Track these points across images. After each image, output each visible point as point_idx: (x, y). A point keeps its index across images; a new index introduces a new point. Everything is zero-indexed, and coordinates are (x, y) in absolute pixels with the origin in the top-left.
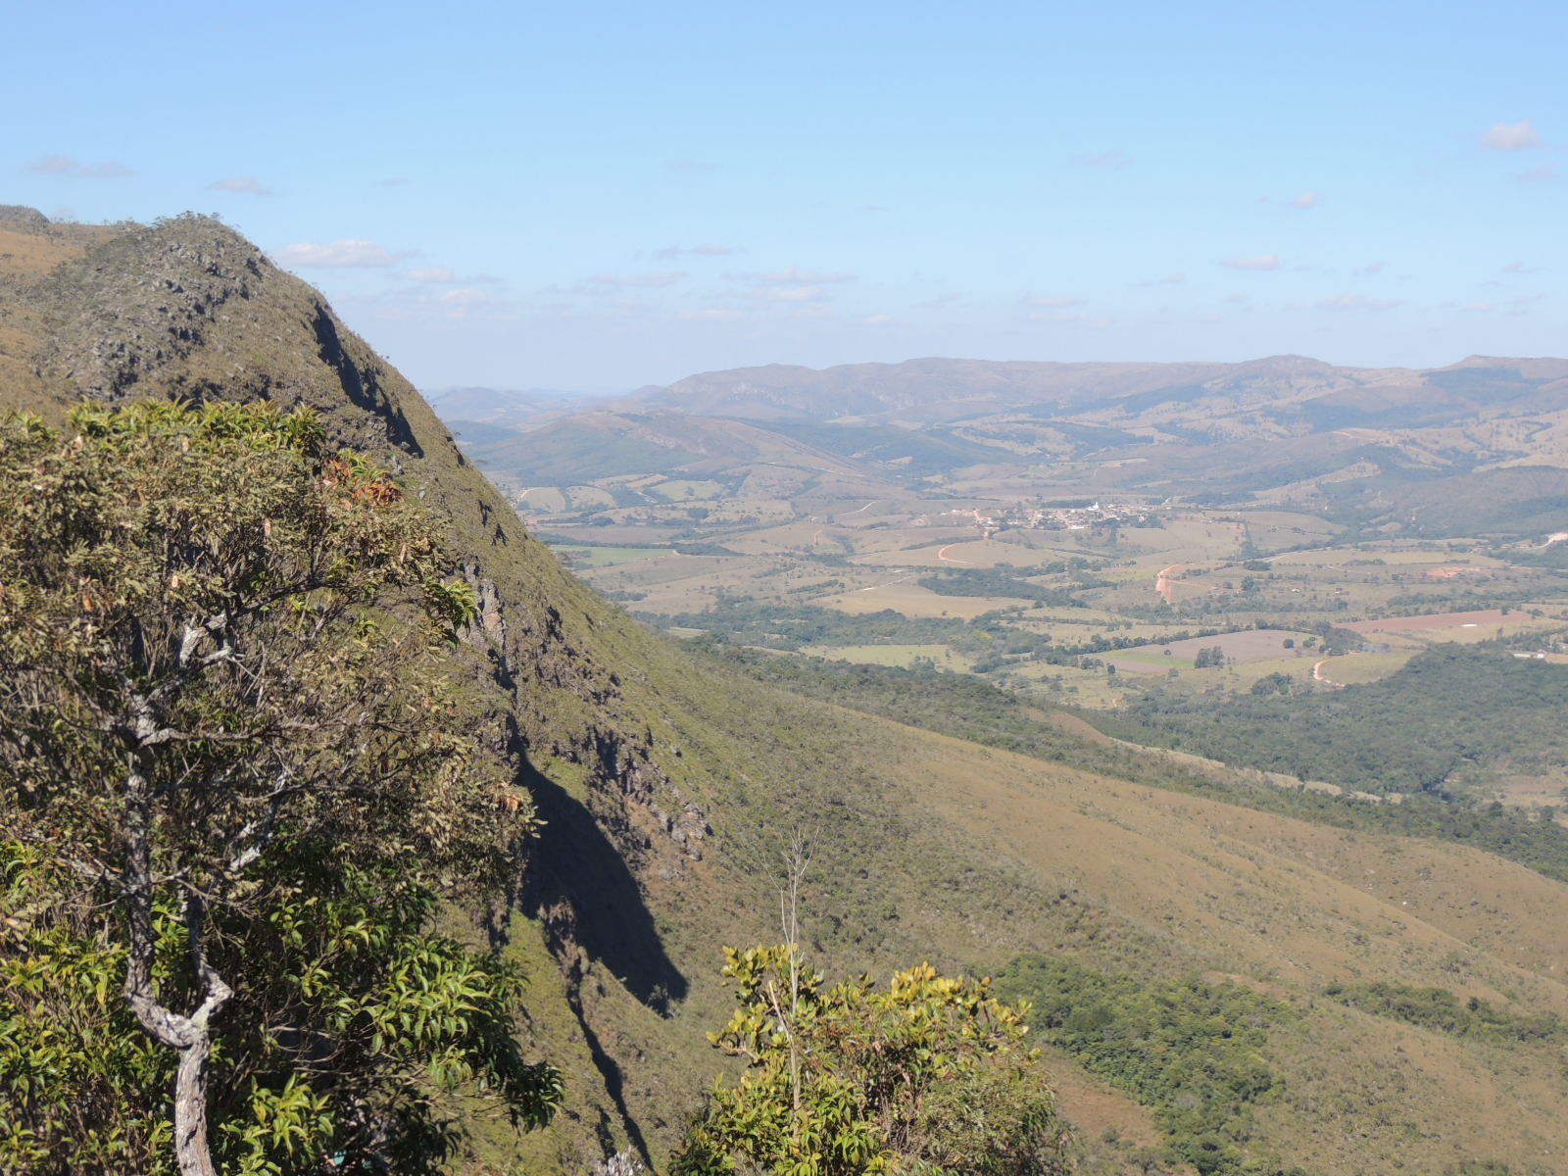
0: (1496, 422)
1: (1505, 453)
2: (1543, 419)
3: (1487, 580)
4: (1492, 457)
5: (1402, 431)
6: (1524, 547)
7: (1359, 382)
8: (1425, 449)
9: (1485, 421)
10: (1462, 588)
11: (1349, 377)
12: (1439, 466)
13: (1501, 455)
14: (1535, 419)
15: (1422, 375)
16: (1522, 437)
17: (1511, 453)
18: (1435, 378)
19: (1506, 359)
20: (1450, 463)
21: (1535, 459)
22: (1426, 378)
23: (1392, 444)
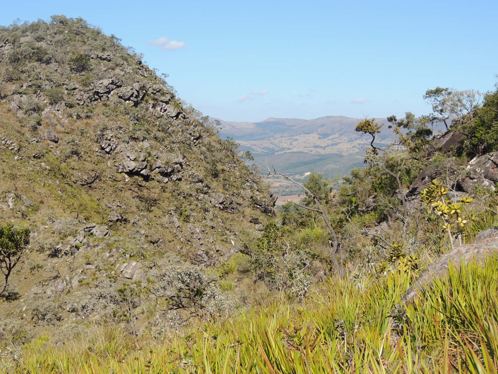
0: (280, 138)
1: (284, 148)
2: (295, 138)
3: (289, 187)
4: (280, 150)
5: (251, 142)
6: (297, 177)
7: (234, 127)
8: (259, 147)
9: (276, 138)
10: (282, 190)
11: (230, 125)
12: (264, 152)
13: (283, 149)
14: (293, 138)
15: (254, 124)
16: (289, 143)
17: (287, 148)
18: (258, 125)
19: (280, 119)
20: (267, 152)
21: (295, 150)
22: (255, 125)
23: (248, 146)
